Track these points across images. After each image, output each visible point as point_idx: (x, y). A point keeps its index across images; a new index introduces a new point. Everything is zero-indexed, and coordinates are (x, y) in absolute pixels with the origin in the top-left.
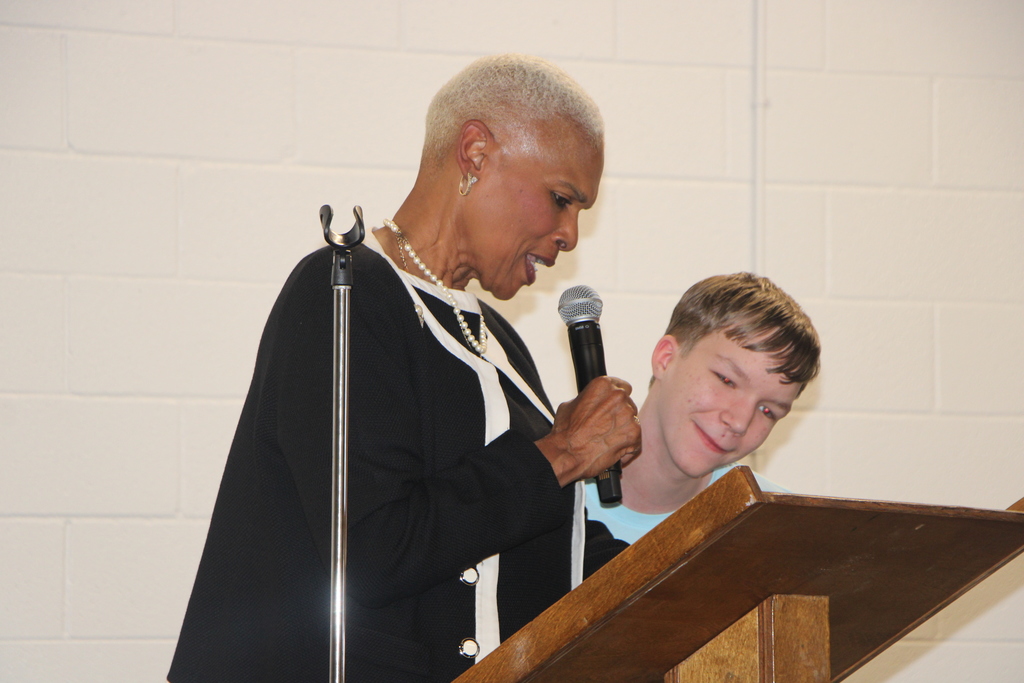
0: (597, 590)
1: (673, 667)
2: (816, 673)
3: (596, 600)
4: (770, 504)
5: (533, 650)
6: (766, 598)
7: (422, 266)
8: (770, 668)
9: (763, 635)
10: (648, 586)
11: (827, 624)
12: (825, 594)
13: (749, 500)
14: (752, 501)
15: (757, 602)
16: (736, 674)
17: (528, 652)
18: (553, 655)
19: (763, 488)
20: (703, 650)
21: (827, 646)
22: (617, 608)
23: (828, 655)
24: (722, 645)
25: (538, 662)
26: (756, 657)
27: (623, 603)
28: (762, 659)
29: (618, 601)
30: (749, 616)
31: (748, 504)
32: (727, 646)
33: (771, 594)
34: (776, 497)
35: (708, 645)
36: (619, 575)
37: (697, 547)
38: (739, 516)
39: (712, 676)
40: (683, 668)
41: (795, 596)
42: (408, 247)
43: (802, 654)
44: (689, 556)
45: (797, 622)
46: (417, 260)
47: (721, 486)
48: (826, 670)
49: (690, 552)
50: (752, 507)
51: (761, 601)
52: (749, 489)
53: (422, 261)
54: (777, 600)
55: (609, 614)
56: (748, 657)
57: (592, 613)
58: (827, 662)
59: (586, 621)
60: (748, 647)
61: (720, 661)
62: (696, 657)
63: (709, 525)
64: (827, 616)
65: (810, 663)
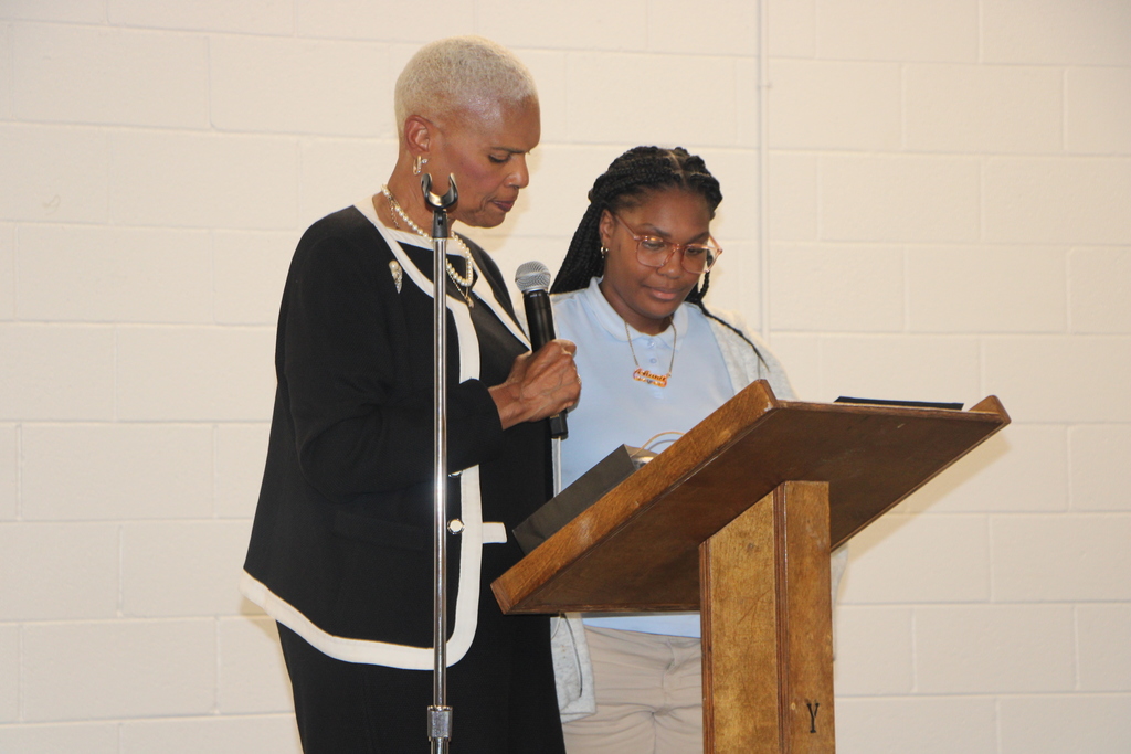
0: (646, 479)
1: (705, 540)
2: (819, 542)
3: (645, 487)
4: (784, 409)
5: (595, 527)
6: (779, 484)
7: (410, 223)
8: (783, 539)
9: (777, 512)
10: (687, 476)
11: (827, 504)
12: (826, 480)
13: (767, 406)
14: (769, 407)
15: (773, 487)
16: (756, 544)
17: (591, 529)
18: (611, 531)
19: (778, 398)
20: (729, 525)
21: (828, 521)
22: (662, 493)
23: (828, 528)
24: (745, 521)
25: (599, 536)
26: (772, 531)
27: (667, 489)
28: (777, 532)
29: (663, 488)
30: (766, 498)
31: (766, 410)
32: (749, 523)
33: (784, 481)
34: (788, 403)
35: (734, 521)
36: (664, 467)
37: (726, 444)
38: (759, 420)
39: (737, 546)
40: (713, 540)
41: (802, 482)
42: (398, 209)
43: (808, 527)
44: (719, 452)
45: (804, 502)
46: (406, 219)
47: (745, 396)
48: (826, 540)
49: (720, 448)
50: (769, 412)
51: (776, 486)
52: (767, 397)
53: (410, 218)
54: (789, 486)
55: (656, 498)
56: (765, 531)
57: (642, 498)
58: (827, 533)
59: (637, 505)
60: (766, 522)
61: (743, 534)
62: (724, 531)
63: (735, 426)
64: (827, 497)
65: (815, 535)
